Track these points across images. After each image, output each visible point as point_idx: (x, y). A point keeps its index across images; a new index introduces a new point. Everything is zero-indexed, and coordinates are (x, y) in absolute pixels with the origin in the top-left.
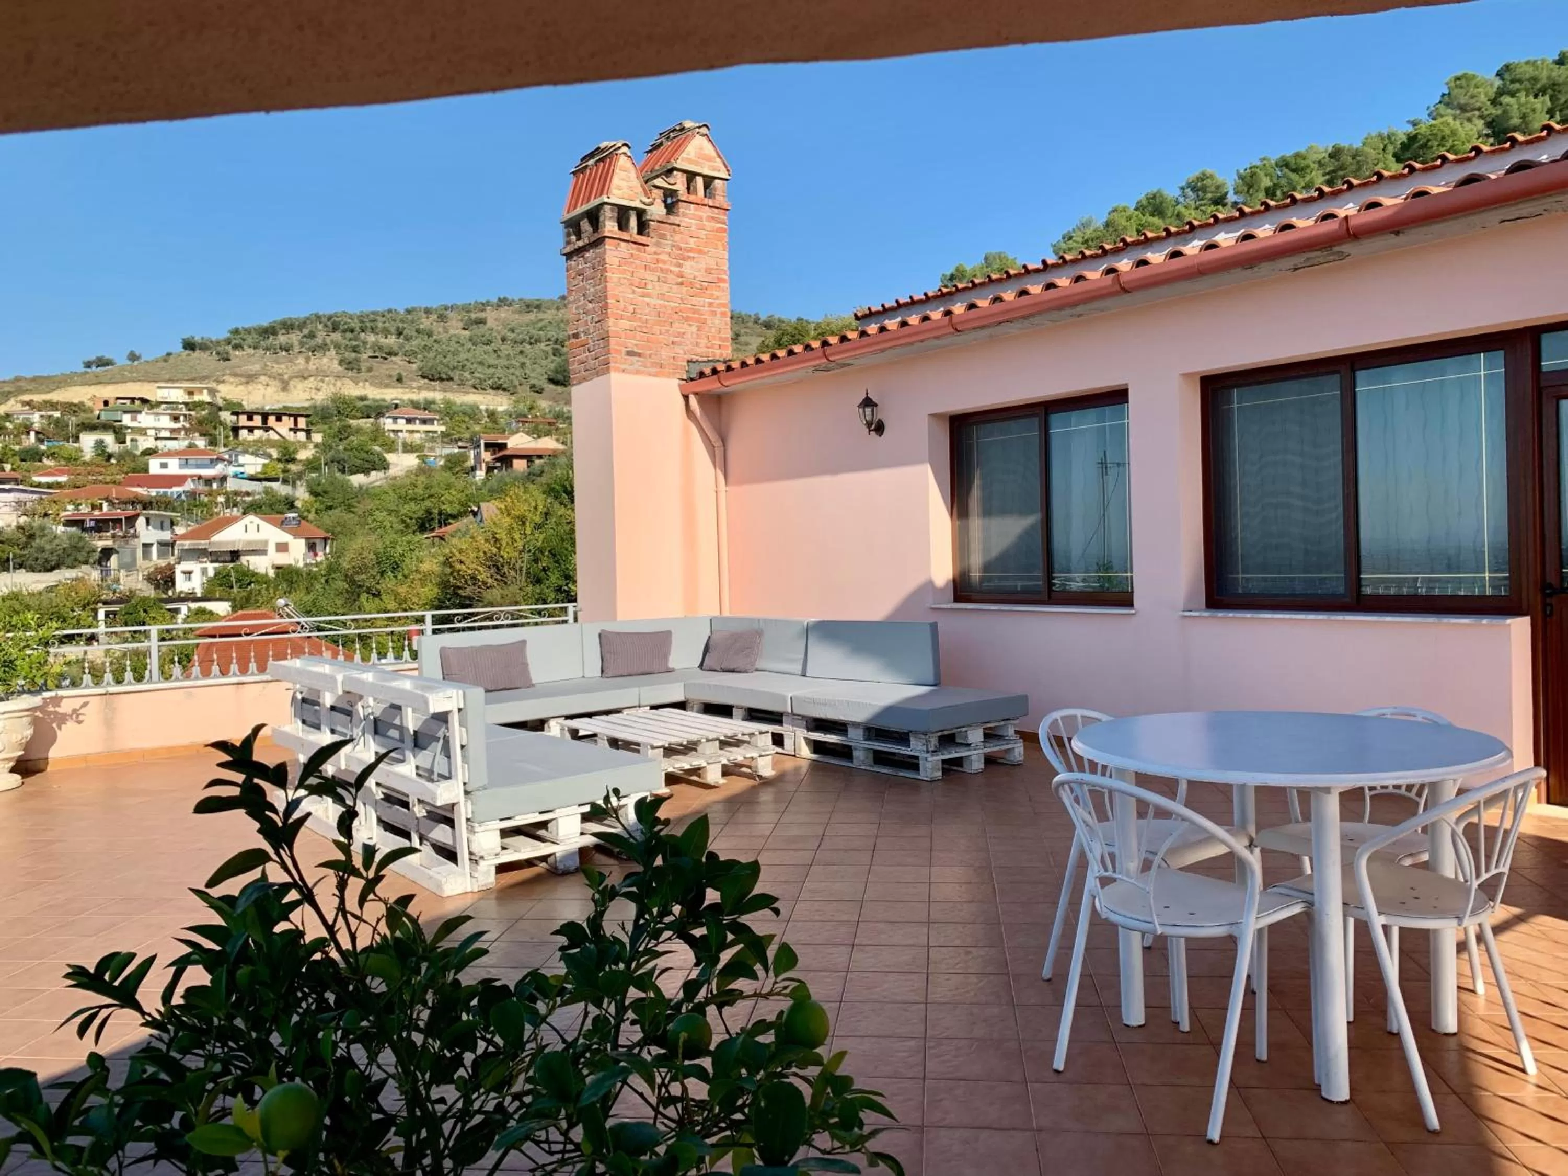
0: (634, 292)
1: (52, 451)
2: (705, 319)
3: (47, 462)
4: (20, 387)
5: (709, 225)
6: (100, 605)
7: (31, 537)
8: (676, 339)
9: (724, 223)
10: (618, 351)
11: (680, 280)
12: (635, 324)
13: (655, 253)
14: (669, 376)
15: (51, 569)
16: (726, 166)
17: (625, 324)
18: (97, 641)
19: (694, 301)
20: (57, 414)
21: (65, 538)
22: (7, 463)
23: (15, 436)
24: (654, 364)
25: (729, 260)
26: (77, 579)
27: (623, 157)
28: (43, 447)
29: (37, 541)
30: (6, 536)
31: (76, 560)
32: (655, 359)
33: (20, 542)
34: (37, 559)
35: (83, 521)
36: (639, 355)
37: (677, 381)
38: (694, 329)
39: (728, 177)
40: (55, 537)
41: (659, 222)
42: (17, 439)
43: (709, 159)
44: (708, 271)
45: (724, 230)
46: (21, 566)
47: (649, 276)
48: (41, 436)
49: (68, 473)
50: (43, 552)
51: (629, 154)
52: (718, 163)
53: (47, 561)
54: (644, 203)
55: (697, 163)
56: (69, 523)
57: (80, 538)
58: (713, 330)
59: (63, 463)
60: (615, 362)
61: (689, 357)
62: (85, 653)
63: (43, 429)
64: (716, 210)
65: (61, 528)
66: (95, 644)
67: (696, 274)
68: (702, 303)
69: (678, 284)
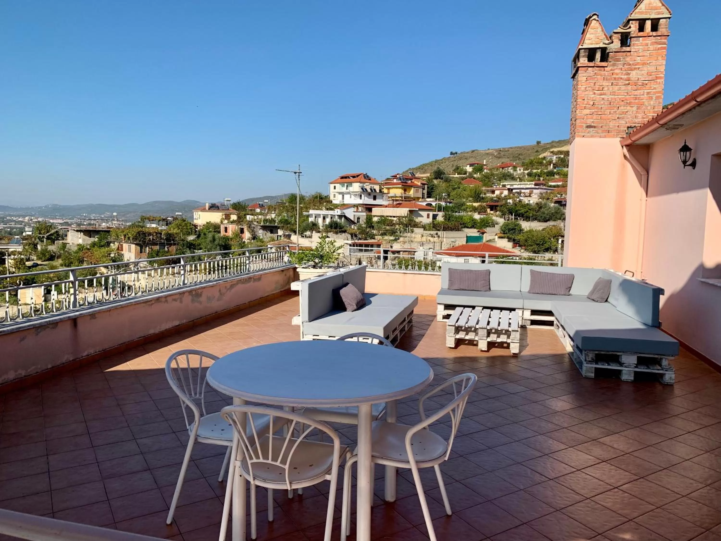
0: (594, 94)
1: (558, 172)
2: (644, 102)
3: (556, 177)
4: (553, 145)
5: (651, 48)
6: (560, 237)
7: (541, 208)
8: (620, 116)
9: (665, 44)
10: (581, 127)
11: (627, 82)
12: (593, 110)
13: (611, 70)
14: (613, 137)
15: (546, 221)
16: (668, 10)
17: (587, 111)
18: (557, 252)
19: (636, 93)
20: (562, 156)
21: (553, 209)
22: (541, 177)
23: (546, 166)
24: (603, 131)
25: (666, 65)
26: (554, 226)
27: (594, 22)
28: (555, 170)
29: (542, 209)
30: (531, 207)
31: (556, 218)
32: (605, 128)
33: (536, 209)
34: (541, 217)
35: (561, 202)
36: (595, 127)
37: (620, 139)
38: (635, 109)
39: (670, 16)
40: (549, 208)
41: (615, 52)
42: (546, 167)
43: (656, 8)
44: (650, 74)
45: (664, 48)
46: (536, 219)
47: (605, 83)
48: (555, 166)
49: (562, 181)
50: (544, 214)
51: (597, 19)
52: (663, 9)
53: (545, 218)
54: (605, 44)
55: (646, 13)
56: (556, 202)
57: (559, 209)
58: (649, 108)
59: (562, 176)
60: (579, 132)
61: (629, 125)
62: (552, 257)
63: (556, 163)
64: (659, 38)
65: (553, 205)
66: (557, 253)
67: (640, 77)
68: (642, 93)
69: (625, 85)
